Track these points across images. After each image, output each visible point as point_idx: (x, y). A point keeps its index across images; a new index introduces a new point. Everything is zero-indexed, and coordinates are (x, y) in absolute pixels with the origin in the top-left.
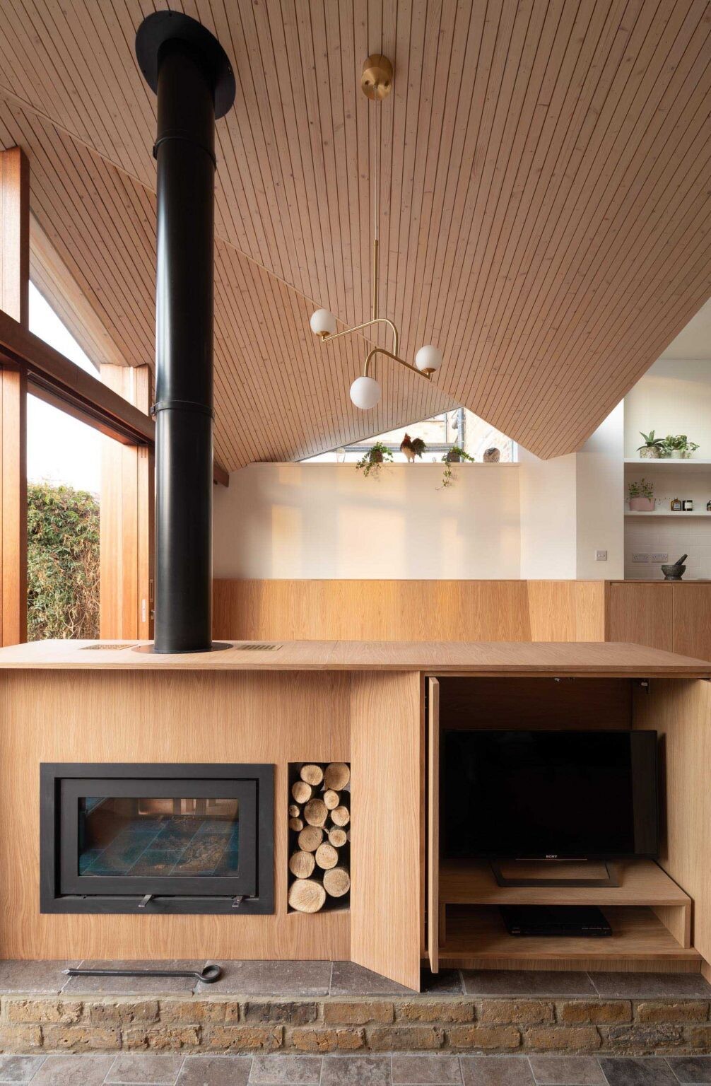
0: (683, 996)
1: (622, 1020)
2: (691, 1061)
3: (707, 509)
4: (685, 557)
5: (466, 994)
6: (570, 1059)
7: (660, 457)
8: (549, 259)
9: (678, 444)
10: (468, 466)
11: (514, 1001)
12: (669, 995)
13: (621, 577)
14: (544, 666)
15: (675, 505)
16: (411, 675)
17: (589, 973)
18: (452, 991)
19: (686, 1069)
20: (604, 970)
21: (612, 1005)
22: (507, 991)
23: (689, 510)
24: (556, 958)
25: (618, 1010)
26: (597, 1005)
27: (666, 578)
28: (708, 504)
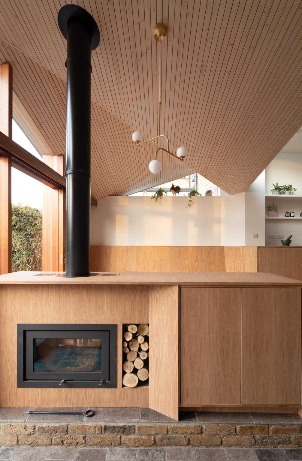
1: (264, 433)
2: (294, 450)
3: (300, 216)
4: (291, 236)
5: (198, 422)
6: (242, 450)
7: (280, 194)
9: (289, 188)
11: (218, 425)
12: (284, 422)
14: (231, 283)
15: (287, 214)
16: (174, 286)
17: (250, 413)
18: (192, 421)
19: (291, 454)
20: (257, 412)
21: (260, 427)
22: (215, 421)
23: (293, 216)
24: (236, 407)
25: (262, 429)
26: (253, 427)
27: (283, 246)
28: (301, 214)
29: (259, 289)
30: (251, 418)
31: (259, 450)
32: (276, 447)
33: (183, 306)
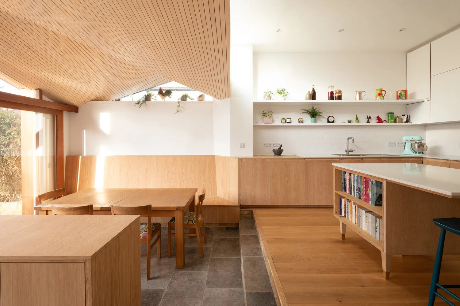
3: (298, 122)
7: (271, 99)
9: (282, 92)
10: (189, 103)
13: (250, 155)
23: (290, 123)
28: (299, 120)
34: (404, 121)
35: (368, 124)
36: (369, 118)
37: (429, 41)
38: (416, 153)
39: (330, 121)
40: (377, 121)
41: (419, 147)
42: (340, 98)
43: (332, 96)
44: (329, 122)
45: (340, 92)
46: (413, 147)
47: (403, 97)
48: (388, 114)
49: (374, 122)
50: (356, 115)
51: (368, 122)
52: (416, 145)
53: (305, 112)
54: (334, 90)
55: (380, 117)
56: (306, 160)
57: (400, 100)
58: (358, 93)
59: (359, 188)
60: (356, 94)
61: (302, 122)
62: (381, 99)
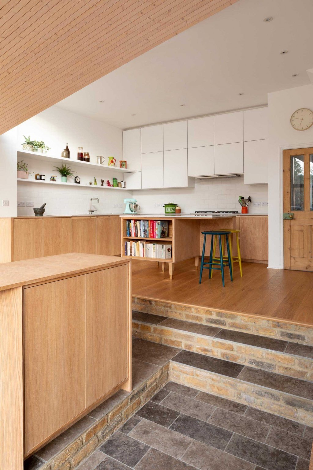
0: (122, 400)
1: (104, 425)
2: (125, 425)
3: (51, 180)
4: (45, 204)
5: (46, 462)
6: (89, 458)
7: (33, 151)
8: (21, 37)
9: (41, 145)
11: (67, 448)
12: (117, 403)
14: (78, 271)
15: (37, 177)
16: (15, 290)
17: (87, 415)
18: (39, 466)
19: (125, 429)
20: (93, 409)
21: (101, 422)
22: (63, 446)
23: (44, 180)
24: (82, 414)
25: (103, 422)
26: (96, 425)
27: (35, 216)
28: (51, 178)
29: (99, 272)
30: (92, 418)
31: (102, 447)
32: (113, 433)
33: (27, 315)
34: (123, 187)
35: (102, 187)
36: (103, 181)
37: (140, 127)
38: (133, 212)
39: (78, 181)
40: (107, 185)
41: (134, 207)
42: (88, 160)
43: (81, 157)
44: (76, 182)
45: (88, 155)
46: (131, 207)
47: (124, 167)
48: (114, 179)
49: (105, 185)
50: (95, 178)
51: (102, 185)
52: (133, 205)
53: (57, 170)
54: (84, 151)
55: (109, 181)
56: (72, 218)
57: (122, 169)
58: (99, 158)
59: (146, 230)
60: (98, 158)
61: (55, 180)
62: (113, 166)
